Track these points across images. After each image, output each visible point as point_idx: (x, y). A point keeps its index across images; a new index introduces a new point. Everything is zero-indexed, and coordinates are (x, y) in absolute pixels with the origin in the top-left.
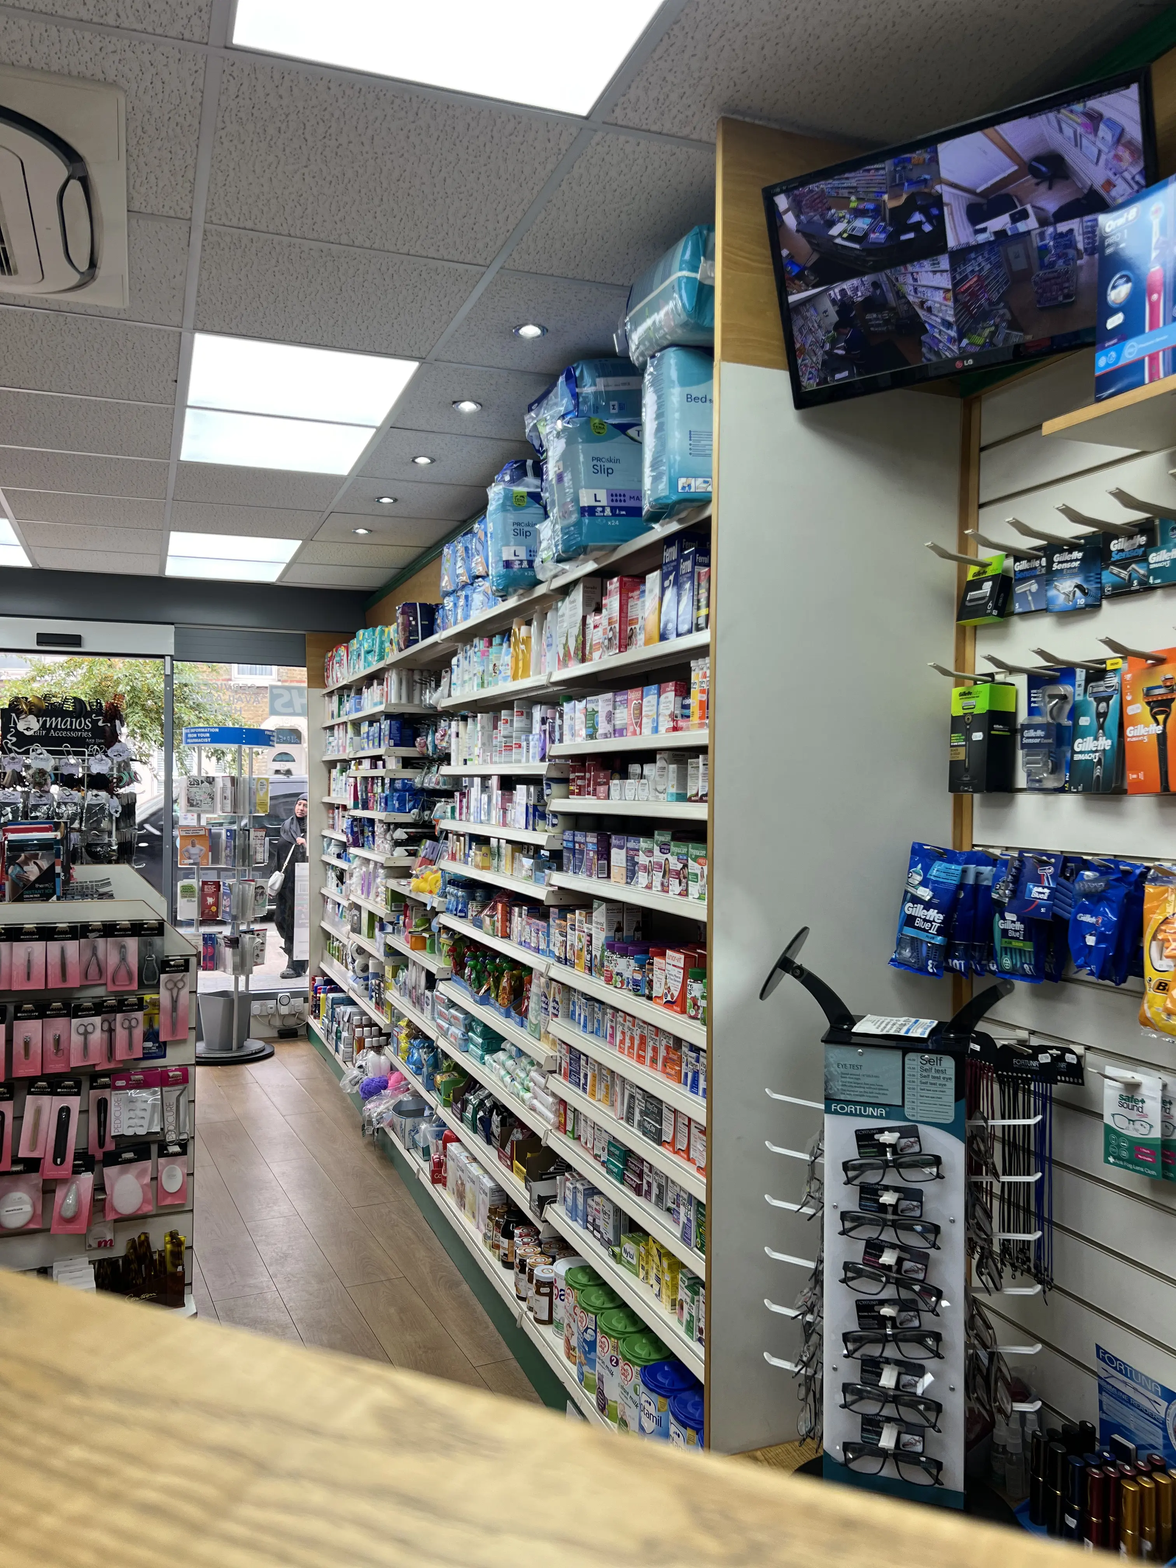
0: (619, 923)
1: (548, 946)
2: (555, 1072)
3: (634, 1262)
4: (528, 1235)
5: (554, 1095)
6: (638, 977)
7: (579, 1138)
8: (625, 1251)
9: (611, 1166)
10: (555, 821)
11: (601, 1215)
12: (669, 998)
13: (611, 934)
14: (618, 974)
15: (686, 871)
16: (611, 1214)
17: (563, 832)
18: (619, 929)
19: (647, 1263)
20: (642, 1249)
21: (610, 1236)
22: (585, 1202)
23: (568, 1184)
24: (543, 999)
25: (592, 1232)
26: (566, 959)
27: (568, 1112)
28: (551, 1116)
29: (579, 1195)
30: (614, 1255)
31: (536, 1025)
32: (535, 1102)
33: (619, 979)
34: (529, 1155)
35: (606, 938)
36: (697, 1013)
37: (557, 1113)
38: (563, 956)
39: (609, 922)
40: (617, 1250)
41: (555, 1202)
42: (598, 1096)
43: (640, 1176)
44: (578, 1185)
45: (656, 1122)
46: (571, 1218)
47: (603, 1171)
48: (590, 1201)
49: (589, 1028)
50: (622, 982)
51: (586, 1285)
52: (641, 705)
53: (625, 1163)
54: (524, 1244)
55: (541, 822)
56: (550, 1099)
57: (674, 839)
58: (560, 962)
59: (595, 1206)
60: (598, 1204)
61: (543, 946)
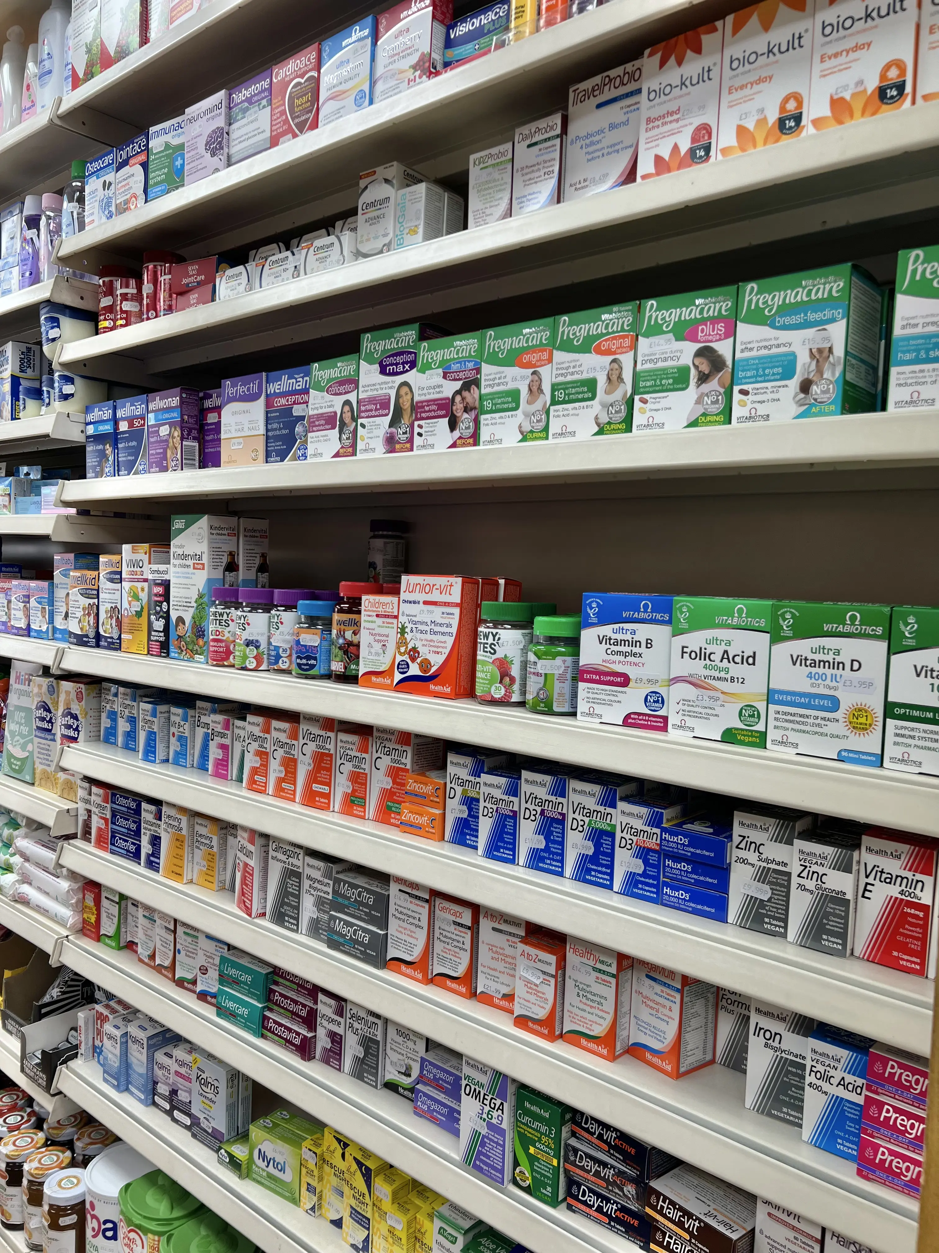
0: (231, 554)
1: (51, 621)
2: (74, 836)
3: (287, 1177)
4: (13, 1109)
5: (73, 875)
6: (311, 639)
7: (131, 946)
8: (263, 1156)
9: (231, 1005)
10: (68, 389)
11: (195, 1086)
12: (414, 670)
13: (218, 574)
14: (248, 643)
15: (472, 396)
16: (223, 1086)
17: (88, 410)
18: (231, 567)
19: (321, 1179)
20: (307, 1155)
21: (219, 1122)
22: (151, 1059)
23: (108, 1028)
24: (41, 713)
25: (169, 1113)
26: (98, 636)
27: (105, 903)
28: (66, 912)
29: (133, 1048)
30: (234, 1164)
31: (23, 760)
32: (25, 889)
33: (252, 652)
34: (7, 974)
35: (209, 581)
36: (508, 693)
37: (81, 907)
38: (92, 634)
39: (215, 551)
40: (239, 1151)
41: (75, 1056)
42: (187, 876)
43: (310, 1020)
44: (133, 1030)
45: (372, 920)
46: (117, 1088)
47: (209, 1012)
48: (160, 1057)
49: (160, 753)
50: (258, 659)
51: (167, 1222)
52: (318, 80)
53: (268, 996)
54: (11, 1129)
55: (31, 404)
56: (64, 885)
57: (423, 337)
58: (85, 644)
59: (175, 1067)
60: (182, 1064)
61: (39, 623)
